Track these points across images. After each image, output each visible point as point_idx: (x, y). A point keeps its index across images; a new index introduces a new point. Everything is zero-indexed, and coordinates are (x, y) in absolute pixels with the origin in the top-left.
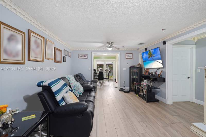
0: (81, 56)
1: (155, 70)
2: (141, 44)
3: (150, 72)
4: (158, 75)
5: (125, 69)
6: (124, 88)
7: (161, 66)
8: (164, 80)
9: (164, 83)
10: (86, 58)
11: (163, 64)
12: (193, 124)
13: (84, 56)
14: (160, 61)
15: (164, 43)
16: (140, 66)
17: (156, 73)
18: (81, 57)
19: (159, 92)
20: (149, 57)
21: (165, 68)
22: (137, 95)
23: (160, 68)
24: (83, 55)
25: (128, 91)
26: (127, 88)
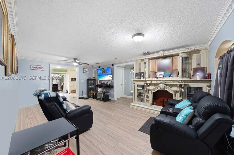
0: (35, 67)
1: (107, 81)
2: (97, 63)
3: (103, 83)
4: (109, 84)
5: (82, 81)
6: (82, 96)
7: (111, 79)
8: (112, 87)
9: (113, 89)
10: (43, 69)
11: (113, 77)
12: (131, 104)
13: (40, 68)
14: (111, 76)
15: (113, 65)
16: (94, 79)
17: (107, 83)
18: (34, 69)
19: (109, 94)
20: (103, 73)
21: (113, 80)
22: (96, 99)
23: (110, 80)
24: (38, 66)
25: (87, 98)
26: (85, 96)
